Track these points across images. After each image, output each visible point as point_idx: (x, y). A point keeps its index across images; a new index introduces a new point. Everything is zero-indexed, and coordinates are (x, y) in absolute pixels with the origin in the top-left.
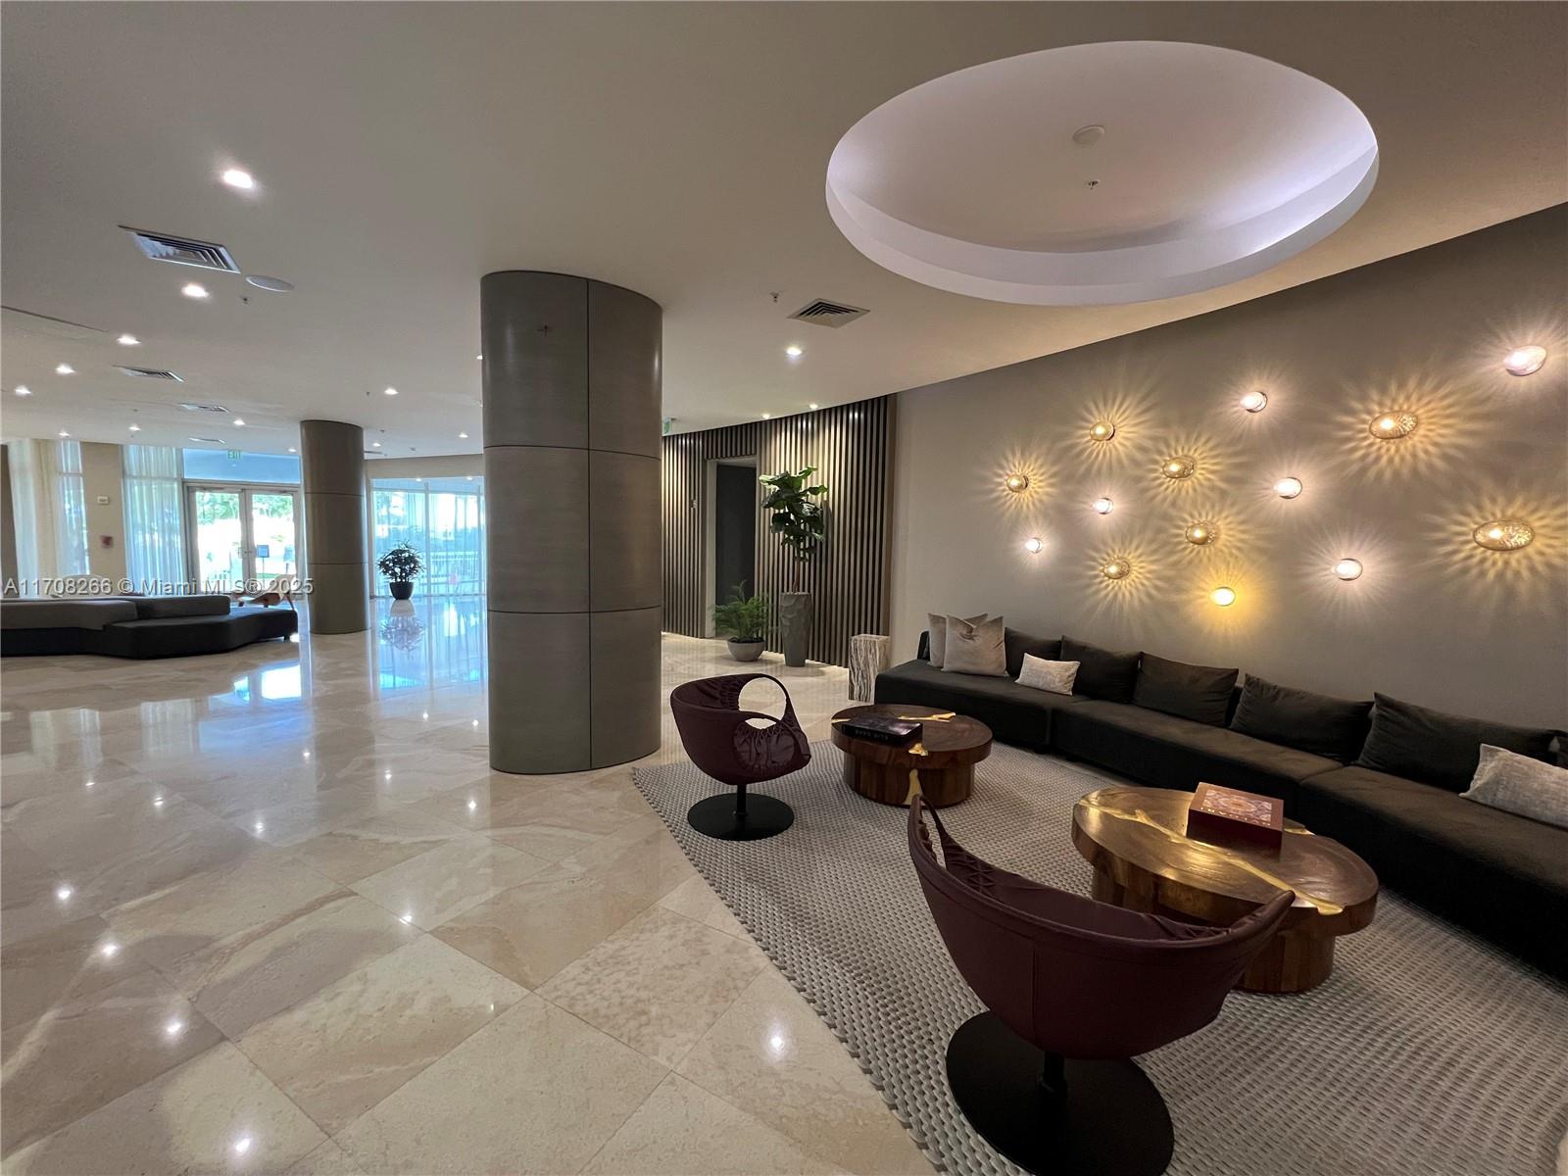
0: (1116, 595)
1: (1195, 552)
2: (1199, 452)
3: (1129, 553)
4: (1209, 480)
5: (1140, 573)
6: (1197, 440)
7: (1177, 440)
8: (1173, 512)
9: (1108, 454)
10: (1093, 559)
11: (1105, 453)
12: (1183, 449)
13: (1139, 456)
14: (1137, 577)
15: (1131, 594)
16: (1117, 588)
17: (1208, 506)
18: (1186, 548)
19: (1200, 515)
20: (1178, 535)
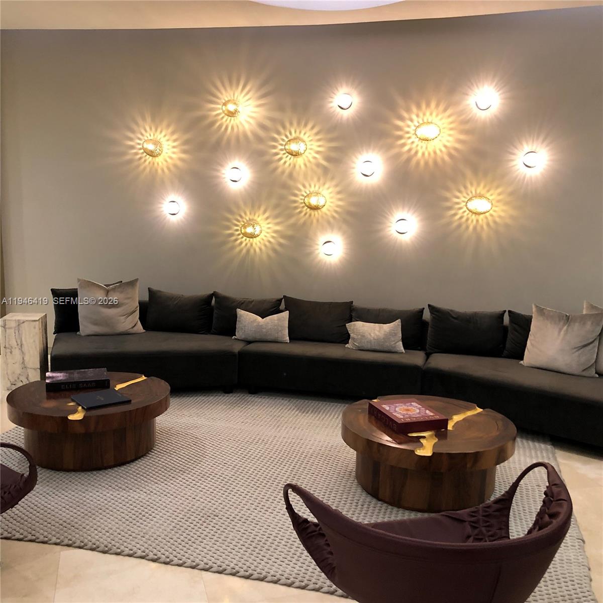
0: (248, 251)
1: (307, 215)
2: (307, 135)
3: (258, 216)
4: (315, 158)
5: (268, 233)
6: (306, 125)
7: (291, 124)
8: (291, 183)
9: (236, 130)
10: (228, 220)
11: (232, 128)
12: (295, 132)
13: (261, 133)
14: (265, 236)
15: (260, 249)
16: (249, 245)
17: (315, 179)
18: (301, 212)
19: (310, 186)
20: (295, 202)
